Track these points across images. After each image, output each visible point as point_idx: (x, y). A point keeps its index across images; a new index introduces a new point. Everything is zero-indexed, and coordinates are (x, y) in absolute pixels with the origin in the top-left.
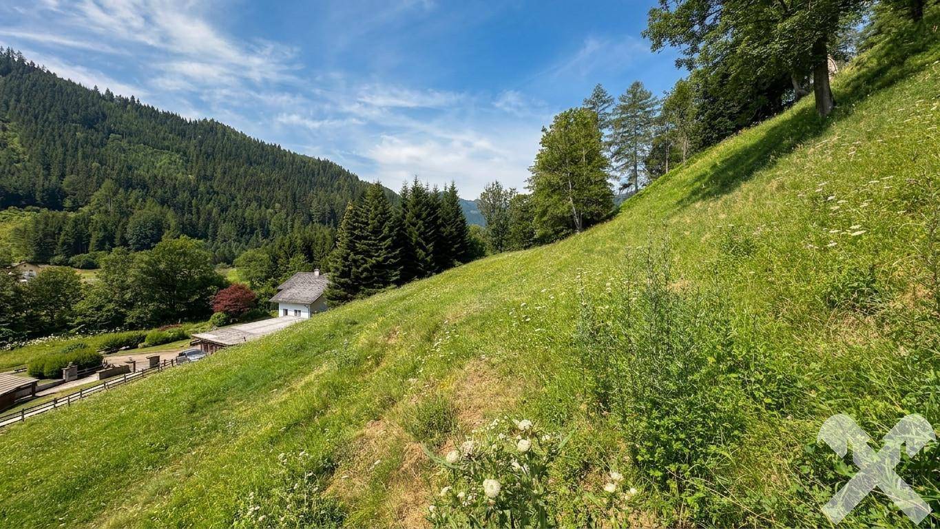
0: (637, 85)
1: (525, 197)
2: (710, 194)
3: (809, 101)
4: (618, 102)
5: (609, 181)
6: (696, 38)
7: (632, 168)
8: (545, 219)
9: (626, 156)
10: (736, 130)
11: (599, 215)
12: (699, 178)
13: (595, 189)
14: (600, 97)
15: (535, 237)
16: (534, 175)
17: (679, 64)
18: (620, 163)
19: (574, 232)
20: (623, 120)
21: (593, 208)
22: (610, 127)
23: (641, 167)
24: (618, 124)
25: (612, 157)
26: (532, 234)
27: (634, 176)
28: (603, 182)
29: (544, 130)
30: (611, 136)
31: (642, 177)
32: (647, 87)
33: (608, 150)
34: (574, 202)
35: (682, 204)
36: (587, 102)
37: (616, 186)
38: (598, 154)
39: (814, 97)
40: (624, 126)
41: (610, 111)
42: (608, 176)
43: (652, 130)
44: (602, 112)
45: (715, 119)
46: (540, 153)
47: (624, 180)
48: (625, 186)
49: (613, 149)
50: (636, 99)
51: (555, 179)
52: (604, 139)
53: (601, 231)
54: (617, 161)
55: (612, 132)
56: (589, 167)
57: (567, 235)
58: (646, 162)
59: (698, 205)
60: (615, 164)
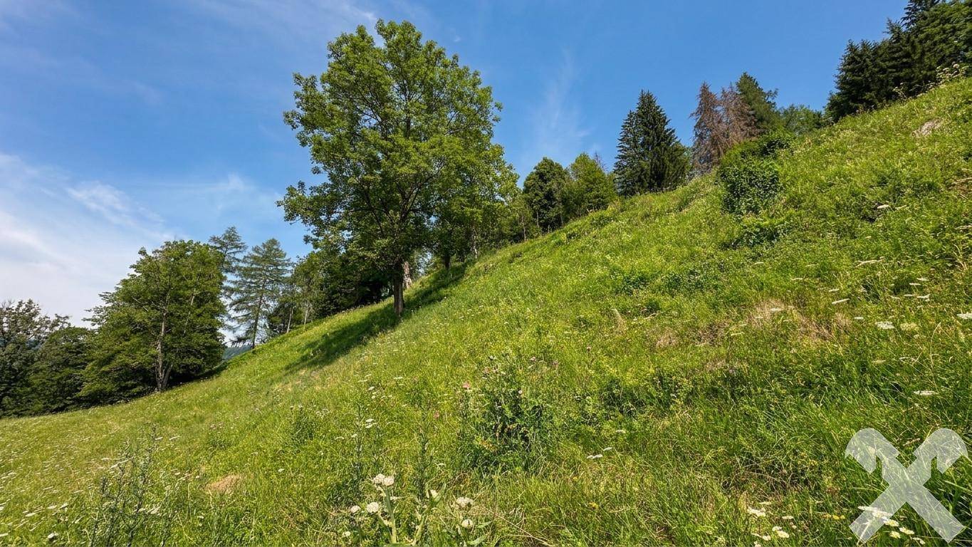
0: (274, 242)
1: (83, 331)
2: (314, 363)
3: (391, 300)
4: (249, 251)
5: (221, 331)
6: (322, 226)
7: (253, 321)
8: (105, 369)
9: (248, 308)
10: (347, 307)
11: (199, 368)
12: (311, 345)
13: (199, 339)
14: (231, 239)
15: (80, 394)
16: (110, 305)
17: (307, 239)
18: (240, 314)
19: (153, 390)
20: (252, 269)
21: (190, 360)
22: (237, 272)
23: (262, 322)
24: (246, 273)
25: (231, 305)
26: (77, 387)
27: (253, 330)
28: (213, 331)
29: (143, 252)
30: (235, 283)
31: (262, 333)
32: (283, 247)
33: (229, 297)
34: (163, 351)
35: (291, 369)
36: (214, 239)
37: (228, 337)
38: (213, 298)
39: (393, 299)
40: (252, 277)
41: (240, 257)
42: (221, 325)
43: (281, 288)
44: (232, 255)
45: (333, 293)
46: (128, 278)
47: (241, 332)
48: (240, 340)
49: (235, 297)
50: (270, 254)
51: (140, 316)
52: (225, 284)
53: (193, 392)
54: (237, 310)
55: (239, 279)
56: (198, 311)
57: (140, 395)
58: (269, 317)
59: (302, 373)
60: (233, 313)
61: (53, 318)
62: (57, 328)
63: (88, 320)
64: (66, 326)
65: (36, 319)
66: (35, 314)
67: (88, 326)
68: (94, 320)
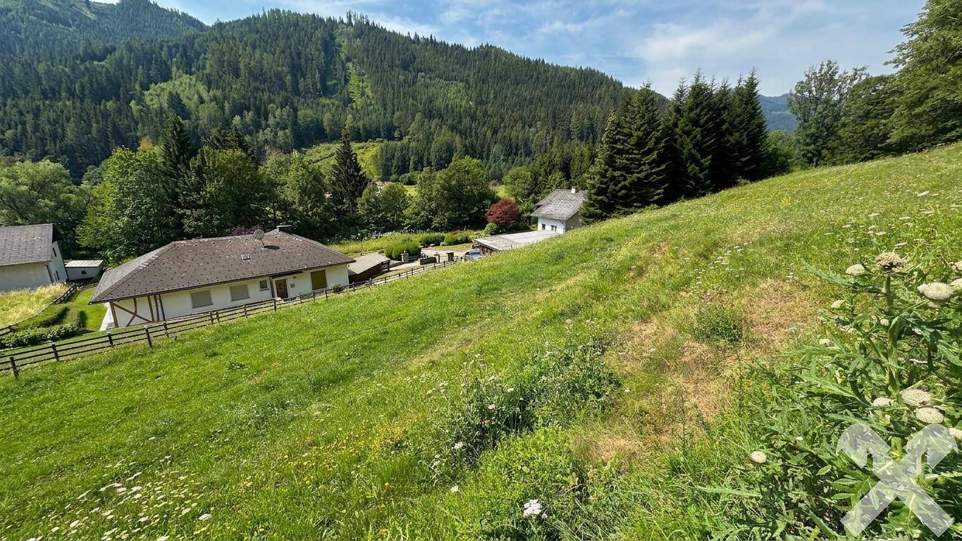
61: (851, 73)
62: (855, 82)
63: (890, 62)
64: (864, 77)
65: (836, 77)
66: (834, 73)
67: (891, 71)
68: (897, 62)
